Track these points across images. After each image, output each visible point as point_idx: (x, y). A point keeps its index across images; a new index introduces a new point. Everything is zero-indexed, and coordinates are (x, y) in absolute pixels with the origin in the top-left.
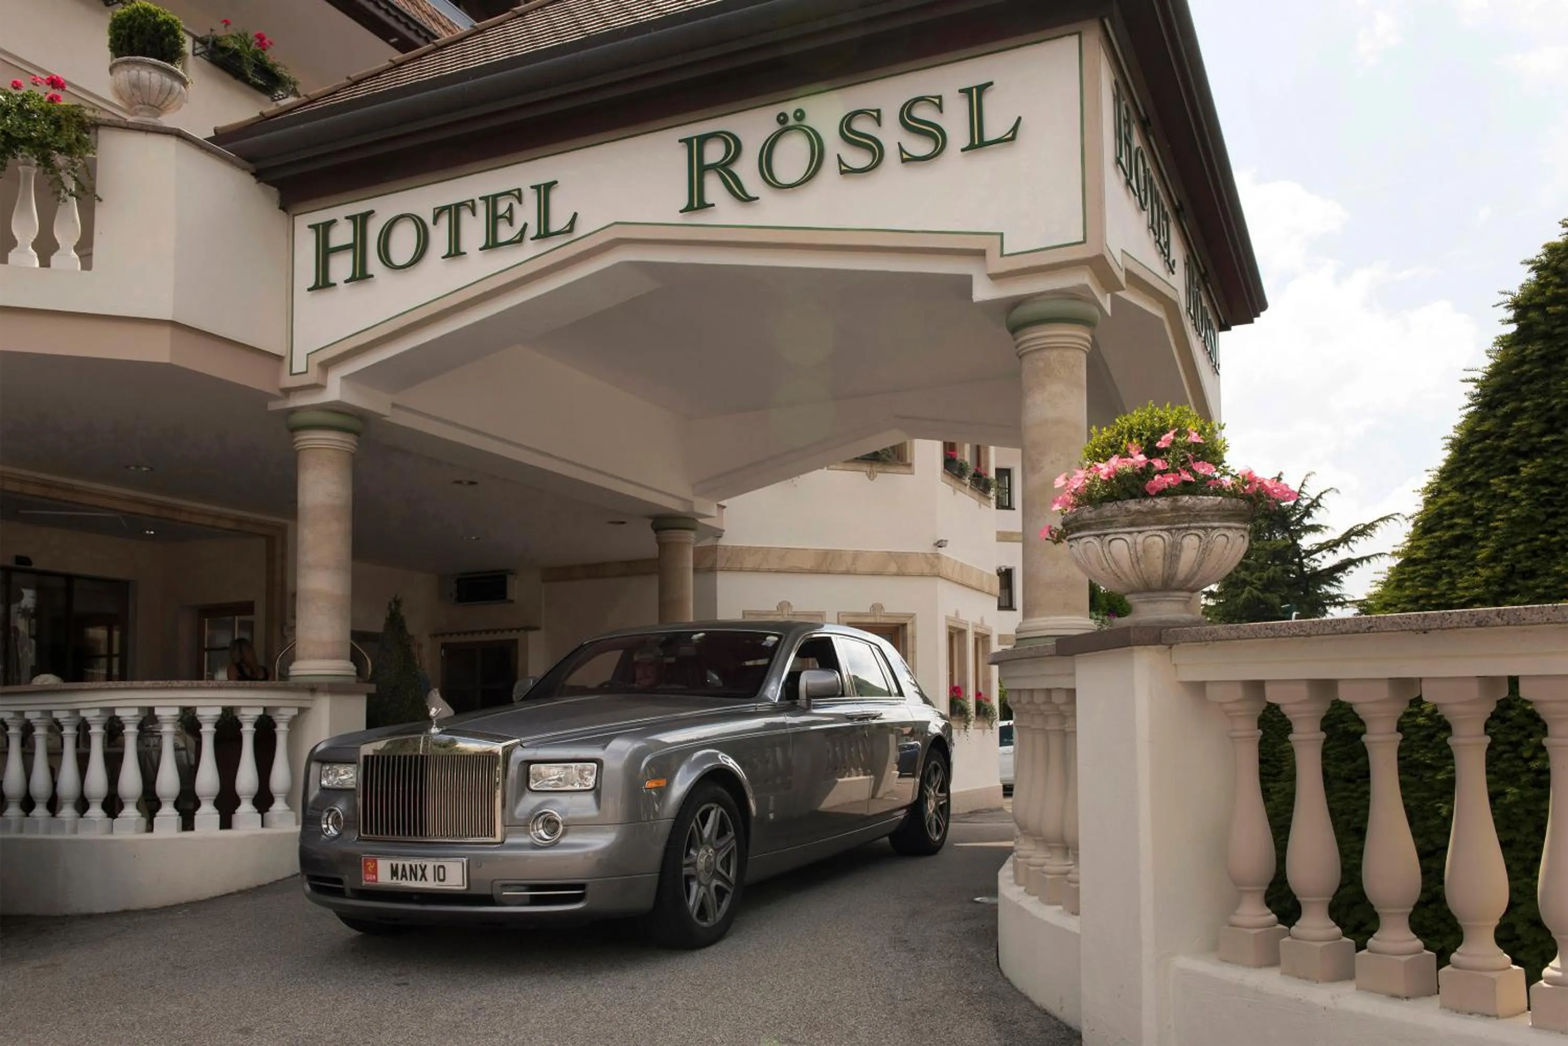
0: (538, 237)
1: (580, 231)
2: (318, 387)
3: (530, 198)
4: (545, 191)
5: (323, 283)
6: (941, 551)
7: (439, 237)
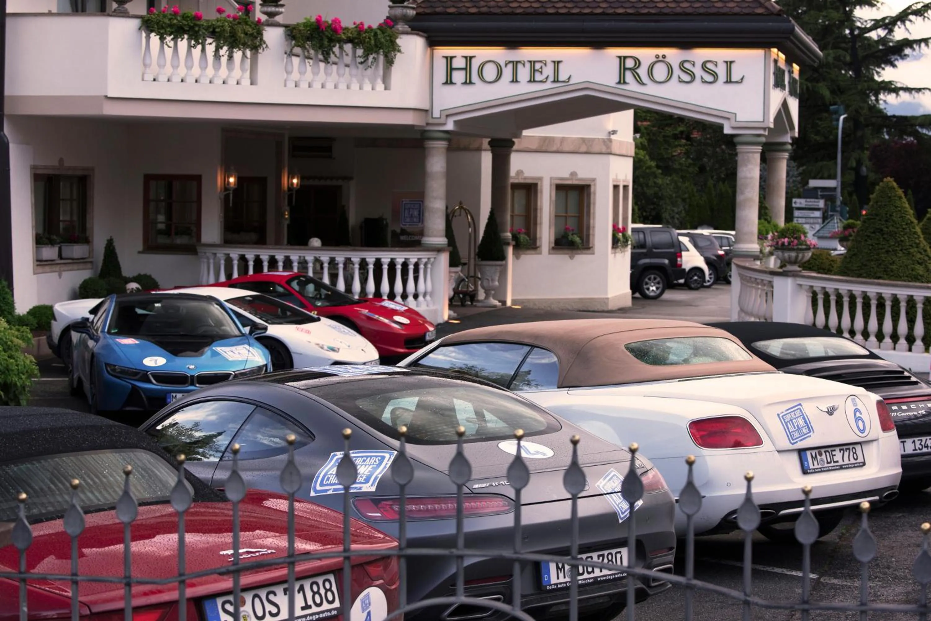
0: (554, 81)
1: (571, 82)
2: (444, 124)
3: (550, 67)
4: (557, 63)
5: (449, 82)
6: (613, 137)
7: (508, 72)
